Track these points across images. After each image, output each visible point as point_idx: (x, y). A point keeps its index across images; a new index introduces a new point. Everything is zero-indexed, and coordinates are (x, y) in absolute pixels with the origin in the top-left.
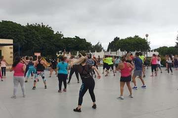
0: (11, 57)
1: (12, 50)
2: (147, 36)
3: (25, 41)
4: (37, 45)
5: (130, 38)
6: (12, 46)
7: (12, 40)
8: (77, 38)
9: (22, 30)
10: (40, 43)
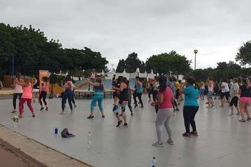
2: (196, 52)
3: (14, 50)
4: (31, 58)
5: (165, 55)
8: (88, 50)
9: (9, 34)
10: (36, 55)
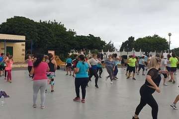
0: (23, 55)
1: (24, 47)
2: (170, 35)
3: (38, 38)
4: (50, 43)
5: (149, 38)
6: (24, 43)
7: (25, 37)
8: (91, 36)
9: (35, 27)
10: (54, 40)
